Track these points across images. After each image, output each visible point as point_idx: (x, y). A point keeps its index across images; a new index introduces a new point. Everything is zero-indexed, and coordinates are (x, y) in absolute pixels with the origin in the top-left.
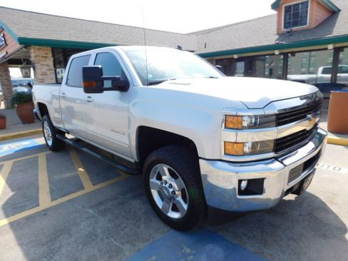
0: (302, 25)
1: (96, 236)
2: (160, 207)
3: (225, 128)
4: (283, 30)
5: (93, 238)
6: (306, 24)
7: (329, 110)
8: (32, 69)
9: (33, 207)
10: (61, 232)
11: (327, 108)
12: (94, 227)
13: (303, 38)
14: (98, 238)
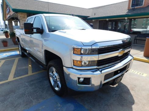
0: (140, 5)
1: (25, 95)
2: (53, 85)
3: (74, 53)
4: (131, 8)
5: (23, 95)
6: (142, 5)
7: (145, 46)
8: (18, 22)
9: (5, 80)
10: (12, 91)
11: (145, 45)
12: (26, 91)
13: (139, 12)
14: (25, 96)
